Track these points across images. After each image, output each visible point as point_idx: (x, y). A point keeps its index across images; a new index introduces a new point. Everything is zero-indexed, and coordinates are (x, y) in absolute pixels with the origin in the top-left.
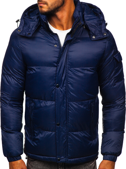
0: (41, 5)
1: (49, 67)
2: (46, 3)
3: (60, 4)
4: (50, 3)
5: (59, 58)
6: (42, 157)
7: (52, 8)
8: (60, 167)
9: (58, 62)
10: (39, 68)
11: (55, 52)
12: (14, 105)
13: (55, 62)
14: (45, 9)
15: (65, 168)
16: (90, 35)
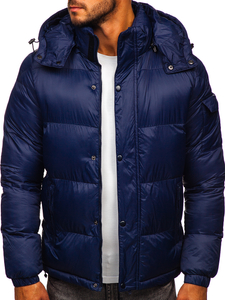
0: (75, 10)
2: (83, 7)
3: (108, 8)
4: (90, 6)
6: (68, 276)
7: (94, 15)
14: (82, 16)
16: (164, 63)
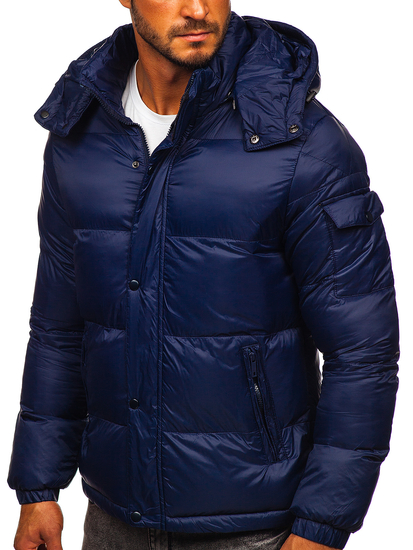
1: (112, 232)
5: (141, 203)
8: (153, 539)
9: (135, 217)
10: (86, 235)
11: (131, 185)
12: (59, 343)
13: (126, 218)
15: (170, 546)
